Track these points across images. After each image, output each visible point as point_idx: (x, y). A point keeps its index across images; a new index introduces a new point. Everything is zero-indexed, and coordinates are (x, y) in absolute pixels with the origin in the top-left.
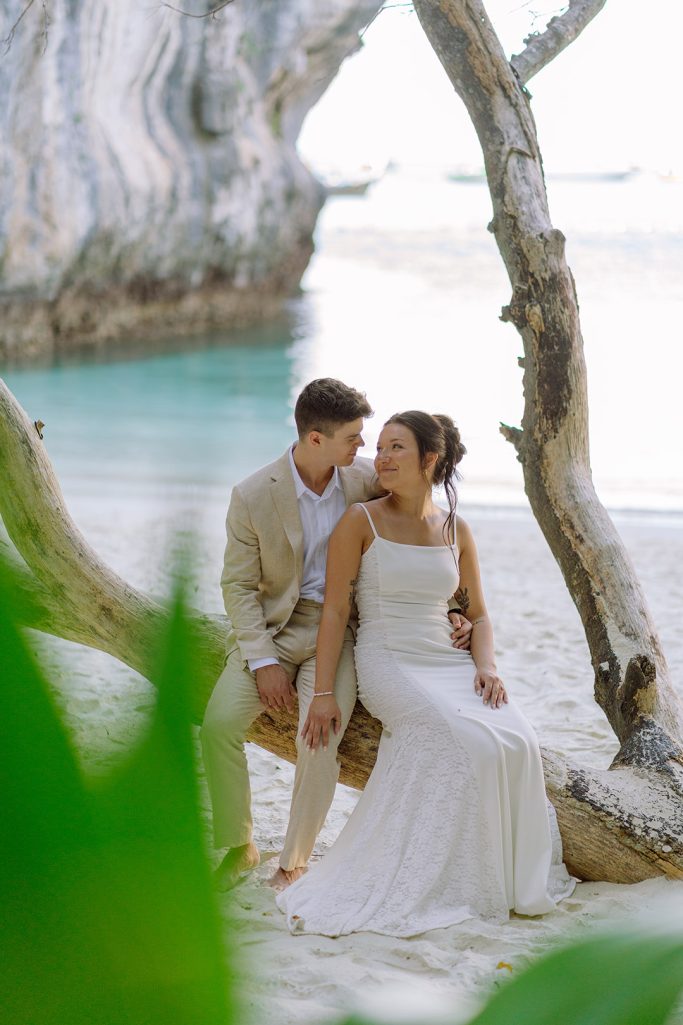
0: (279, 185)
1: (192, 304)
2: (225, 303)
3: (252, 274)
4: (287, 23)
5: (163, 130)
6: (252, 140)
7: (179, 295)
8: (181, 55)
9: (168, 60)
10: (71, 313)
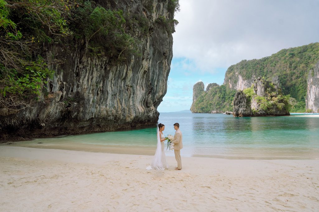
0: (155, 111)
1: (146, 124)
2: (149, 123)
3: (152, 121)
4: (156, 96)
5: (143, 106)
6: (152, 107)
7: (145, 123)
8: (145, 99)
9: (144, 99)
10: (133, 125)
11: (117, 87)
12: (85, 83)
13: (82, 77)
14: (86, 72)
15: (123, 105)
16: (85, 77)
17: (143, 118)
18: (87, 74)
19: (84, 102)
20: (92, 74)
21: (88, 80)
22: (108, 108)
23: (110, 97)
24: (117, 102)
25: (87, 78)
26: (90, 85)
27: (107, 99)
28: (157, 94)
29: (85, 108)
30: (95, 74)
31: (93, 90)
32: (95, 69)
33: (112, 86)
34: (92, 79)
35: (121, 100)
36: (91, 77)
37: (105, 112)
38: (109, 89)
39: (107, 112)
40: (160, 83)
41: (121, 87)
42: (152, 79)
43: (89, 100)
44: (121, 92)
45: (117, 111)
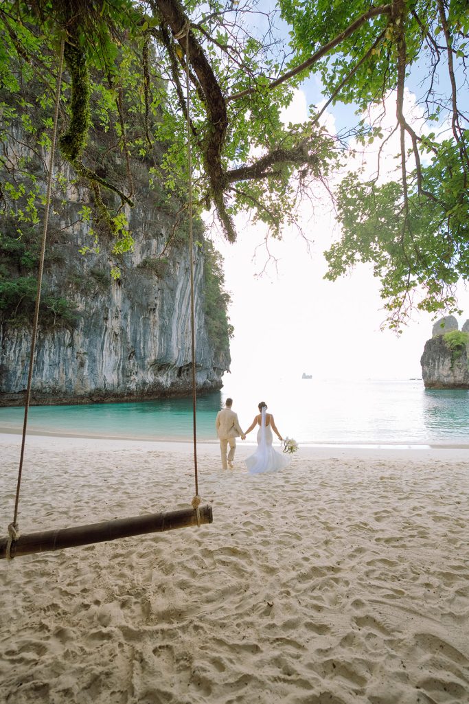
11: (59, 356)
12: (12, 355)
13: (8, 349)
14: (12, 344)
15: (70, 375)
16: (11, 349)
17: (118, 391)
18: (14, 346)
19: (7, 375)
20: (21, 345)
21: (14, 351)
22: (44, 379)
23: (46, 367)
24: (59, 372)
25: (13, 349)
26: (18, 356)
27: (43, 369)
28: (148, 359)
29: (9, 380)
30: (24, 345)
31: (23, 361)
32: (24, 340)
33: (52, 354)
34: (20, 350)
35: (67, 370)
36: (18, 348)
37: (39, 384)
38: (46, 358)
39: (42, 383)
40: (149, 345)
41: (66, 355)
42: (135, 340)
43: (15, 372)
44: (67, 361)
45: (57, 383)
